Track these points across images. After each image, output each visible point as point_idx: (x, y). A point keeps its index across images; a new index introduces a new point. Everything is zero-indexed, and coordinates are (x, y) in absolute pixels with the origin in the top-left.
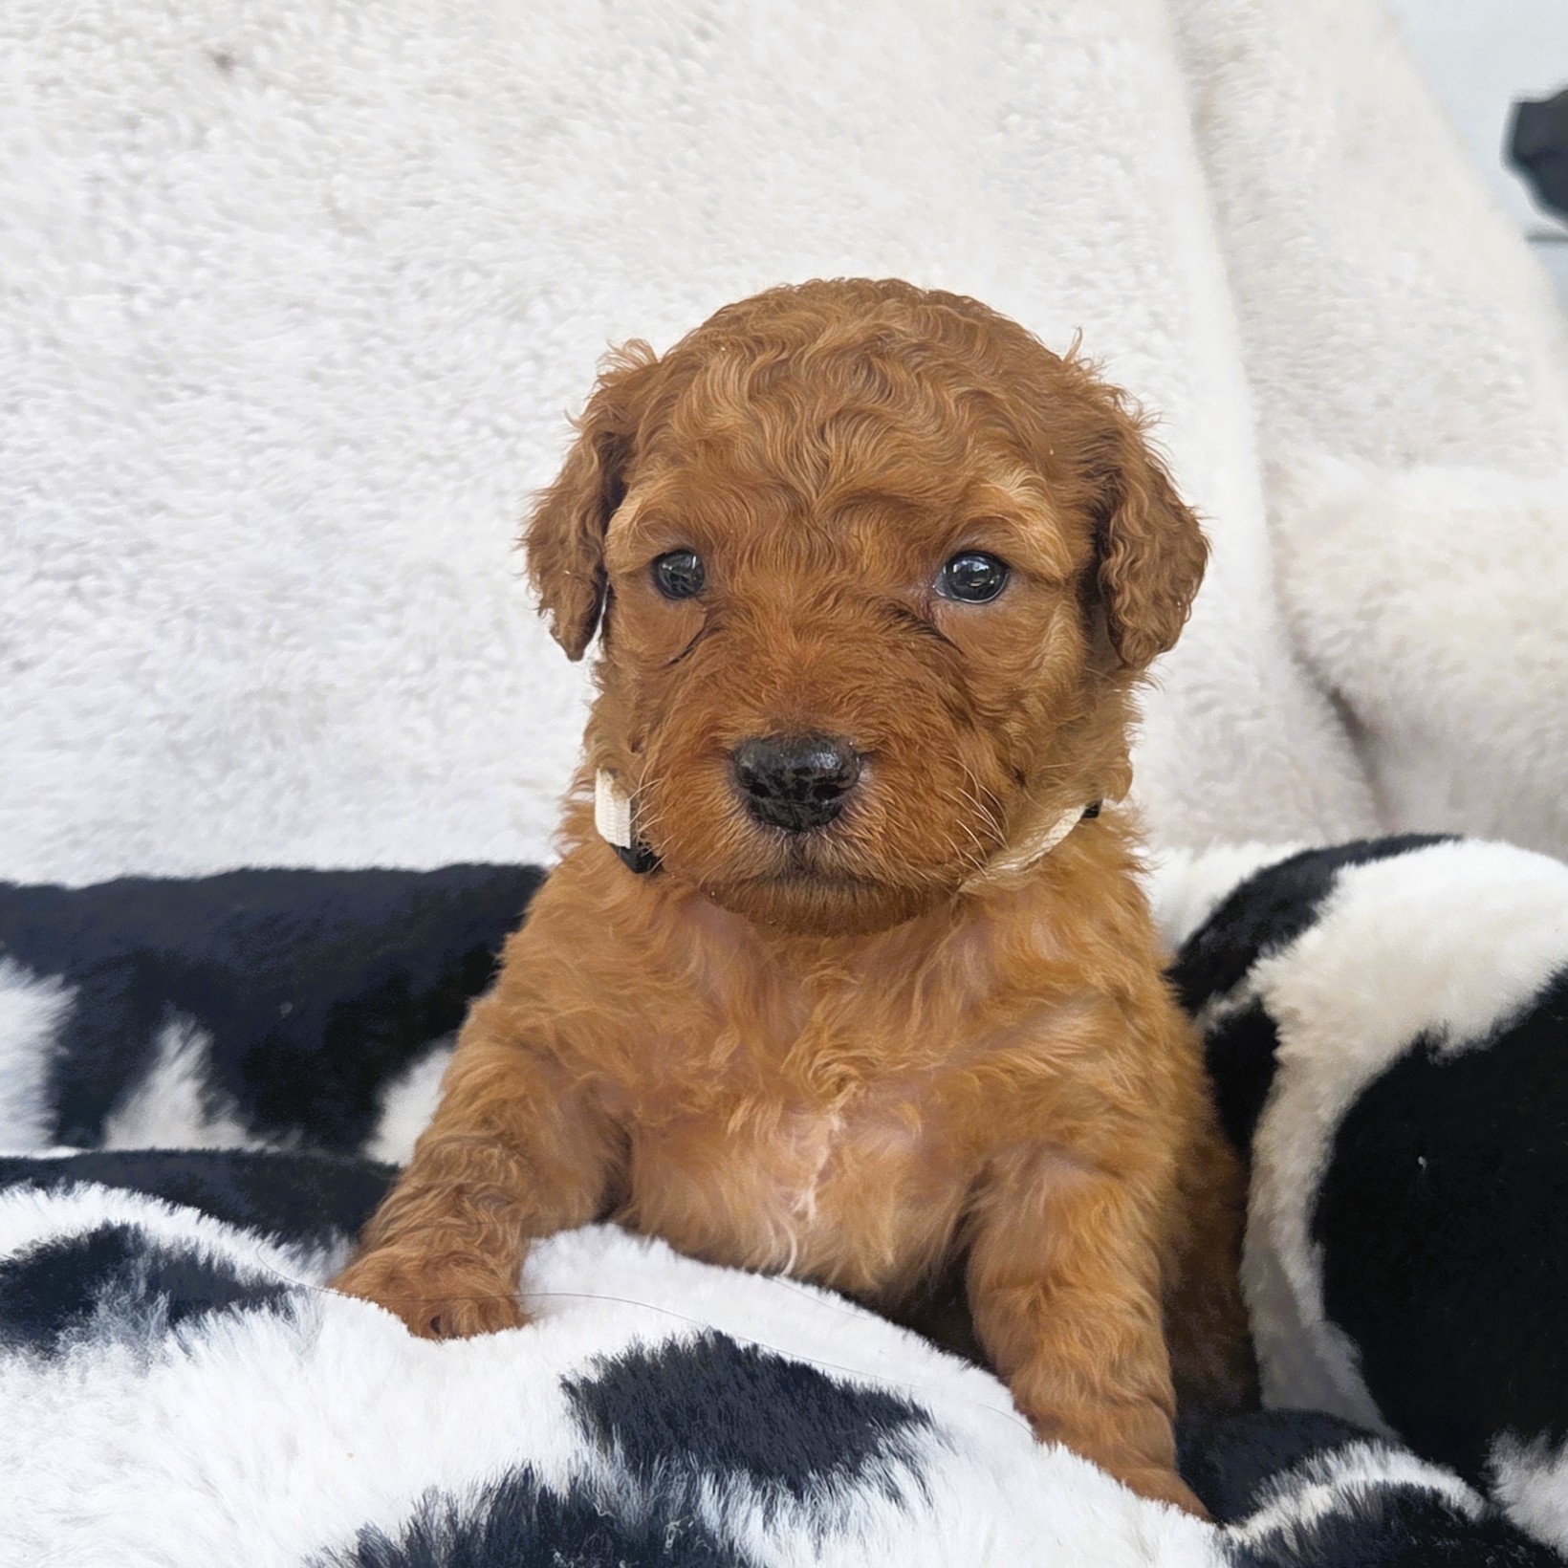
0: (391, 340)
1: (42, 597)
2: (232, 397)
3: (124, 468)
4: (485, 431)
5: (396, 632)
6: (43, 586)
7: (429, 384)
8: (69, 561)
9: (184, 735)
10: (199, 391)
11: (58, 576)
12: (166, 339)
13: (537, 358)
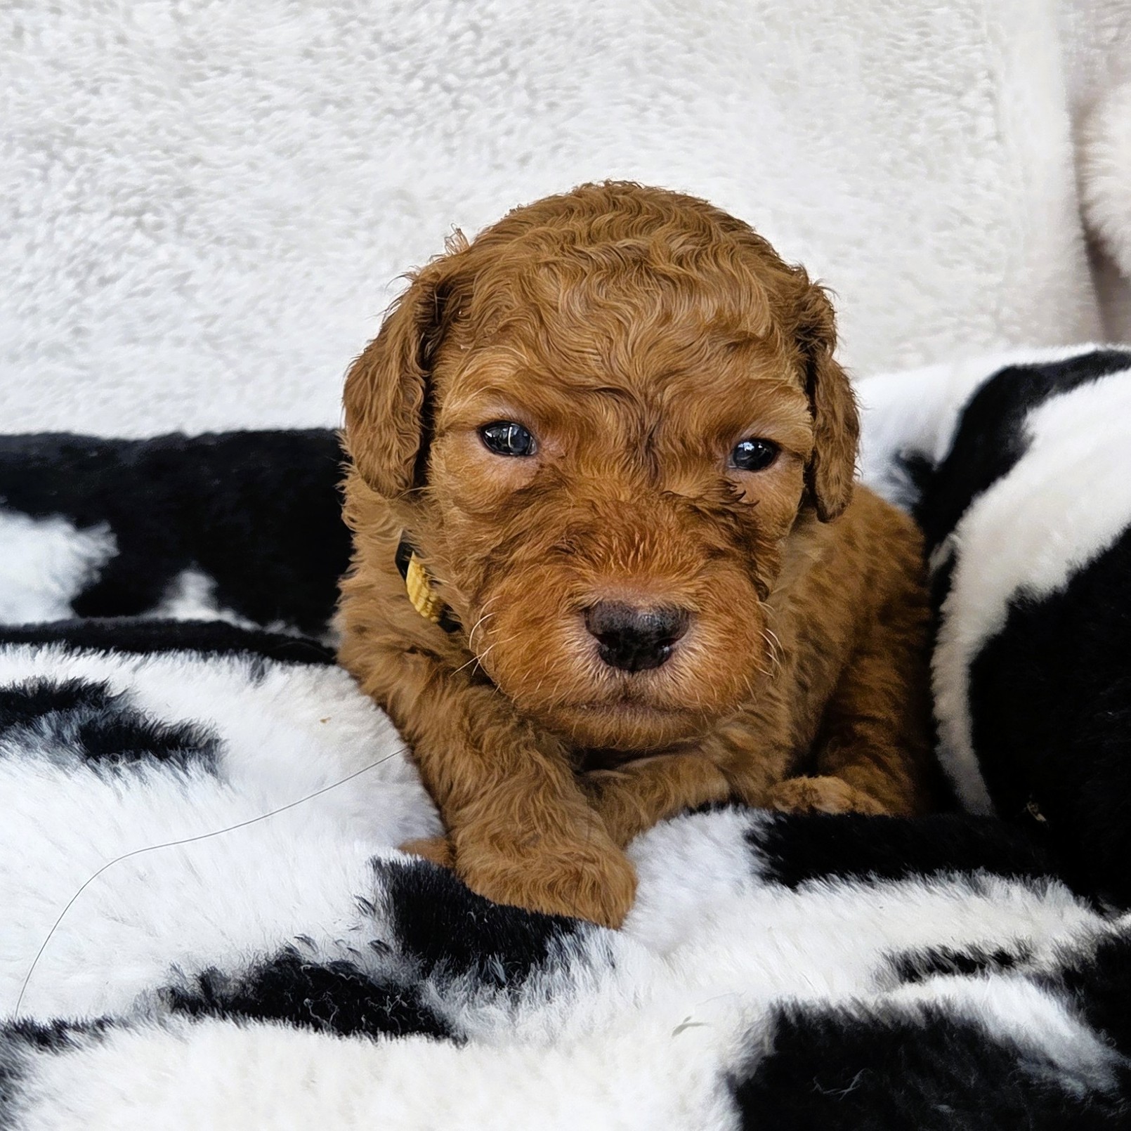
0: (364, 22)
1: (118, 228)
2: (248, 74)
3: (172, 132)
4: (435, 88)
5: (371, 244)
6: (118, 220)
7: (393, 54)
8: (135, 201)
9: (214, 330)
10: (224, 71)
11: (127, 214)
12: (202, 33)
13: (475, 28)
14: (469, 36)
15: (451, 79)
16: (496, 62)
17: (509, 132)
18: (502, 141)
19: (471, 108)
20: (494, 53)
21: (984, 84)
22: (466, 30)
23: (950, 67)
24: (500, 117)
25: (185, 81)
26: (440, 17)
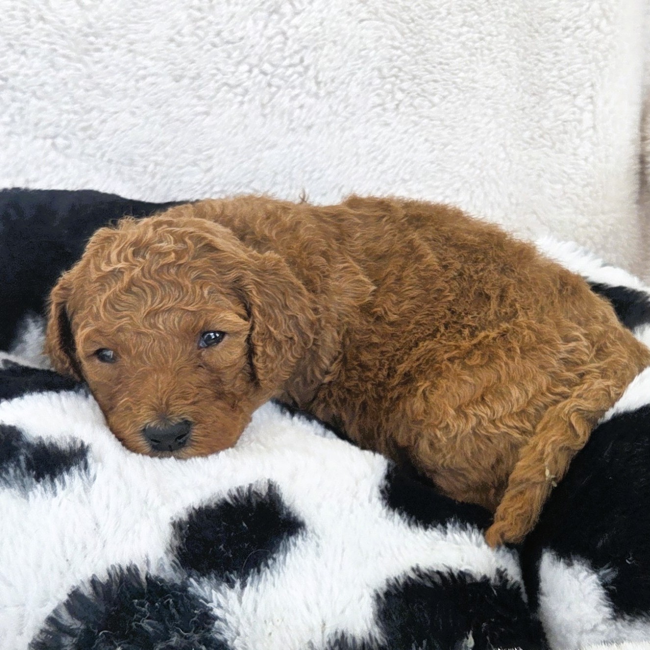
14: (279, 38)
15: (267, 67)
16: (296, 59)
17: (301, 107)
18: (297, 112)
19: (279, 88)
20: (296, 52)
21: (589, 91)
22: (277, 34)
23: (570, 78)
24: (297, 95)
25: (86, 52)
26: (261, 24)
